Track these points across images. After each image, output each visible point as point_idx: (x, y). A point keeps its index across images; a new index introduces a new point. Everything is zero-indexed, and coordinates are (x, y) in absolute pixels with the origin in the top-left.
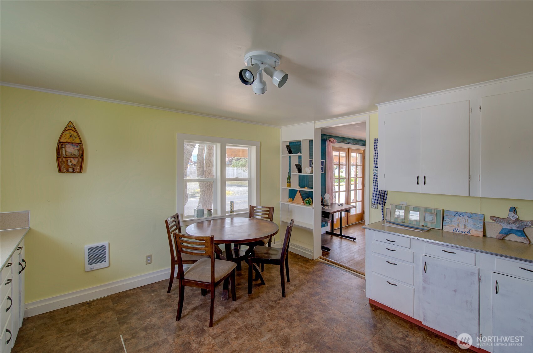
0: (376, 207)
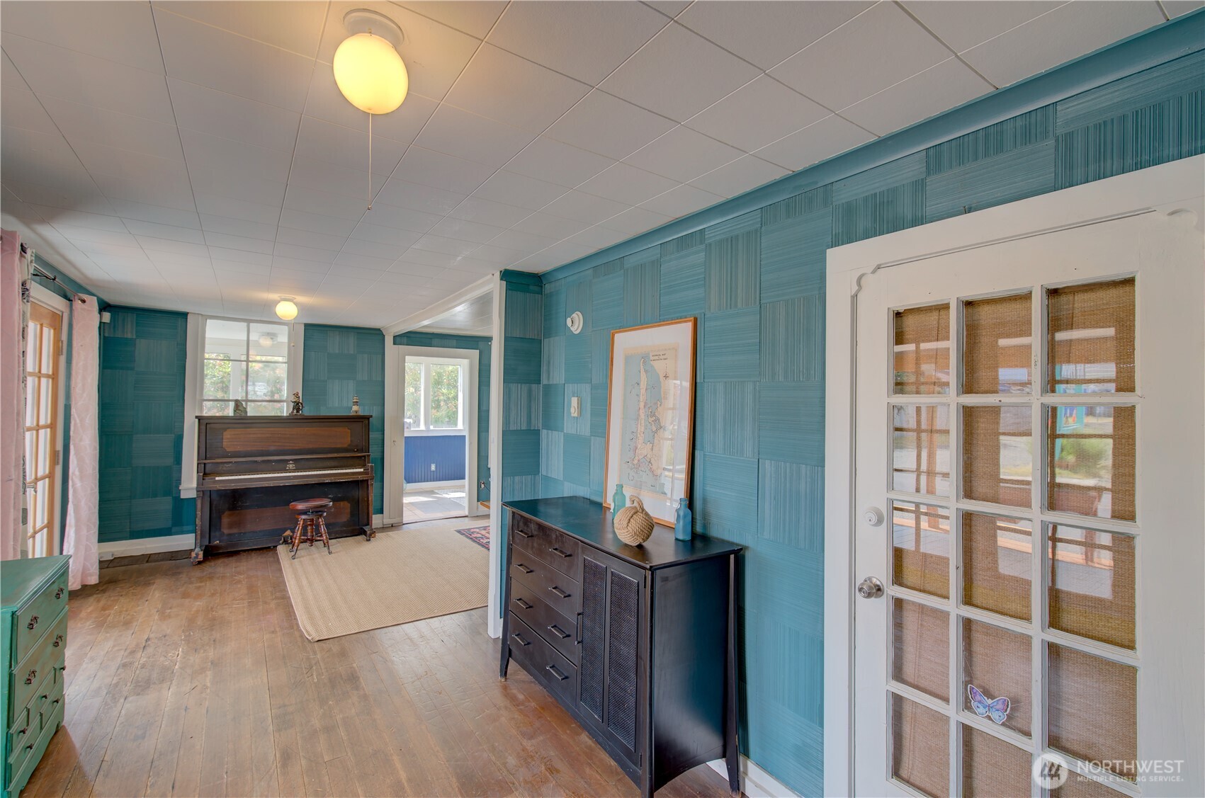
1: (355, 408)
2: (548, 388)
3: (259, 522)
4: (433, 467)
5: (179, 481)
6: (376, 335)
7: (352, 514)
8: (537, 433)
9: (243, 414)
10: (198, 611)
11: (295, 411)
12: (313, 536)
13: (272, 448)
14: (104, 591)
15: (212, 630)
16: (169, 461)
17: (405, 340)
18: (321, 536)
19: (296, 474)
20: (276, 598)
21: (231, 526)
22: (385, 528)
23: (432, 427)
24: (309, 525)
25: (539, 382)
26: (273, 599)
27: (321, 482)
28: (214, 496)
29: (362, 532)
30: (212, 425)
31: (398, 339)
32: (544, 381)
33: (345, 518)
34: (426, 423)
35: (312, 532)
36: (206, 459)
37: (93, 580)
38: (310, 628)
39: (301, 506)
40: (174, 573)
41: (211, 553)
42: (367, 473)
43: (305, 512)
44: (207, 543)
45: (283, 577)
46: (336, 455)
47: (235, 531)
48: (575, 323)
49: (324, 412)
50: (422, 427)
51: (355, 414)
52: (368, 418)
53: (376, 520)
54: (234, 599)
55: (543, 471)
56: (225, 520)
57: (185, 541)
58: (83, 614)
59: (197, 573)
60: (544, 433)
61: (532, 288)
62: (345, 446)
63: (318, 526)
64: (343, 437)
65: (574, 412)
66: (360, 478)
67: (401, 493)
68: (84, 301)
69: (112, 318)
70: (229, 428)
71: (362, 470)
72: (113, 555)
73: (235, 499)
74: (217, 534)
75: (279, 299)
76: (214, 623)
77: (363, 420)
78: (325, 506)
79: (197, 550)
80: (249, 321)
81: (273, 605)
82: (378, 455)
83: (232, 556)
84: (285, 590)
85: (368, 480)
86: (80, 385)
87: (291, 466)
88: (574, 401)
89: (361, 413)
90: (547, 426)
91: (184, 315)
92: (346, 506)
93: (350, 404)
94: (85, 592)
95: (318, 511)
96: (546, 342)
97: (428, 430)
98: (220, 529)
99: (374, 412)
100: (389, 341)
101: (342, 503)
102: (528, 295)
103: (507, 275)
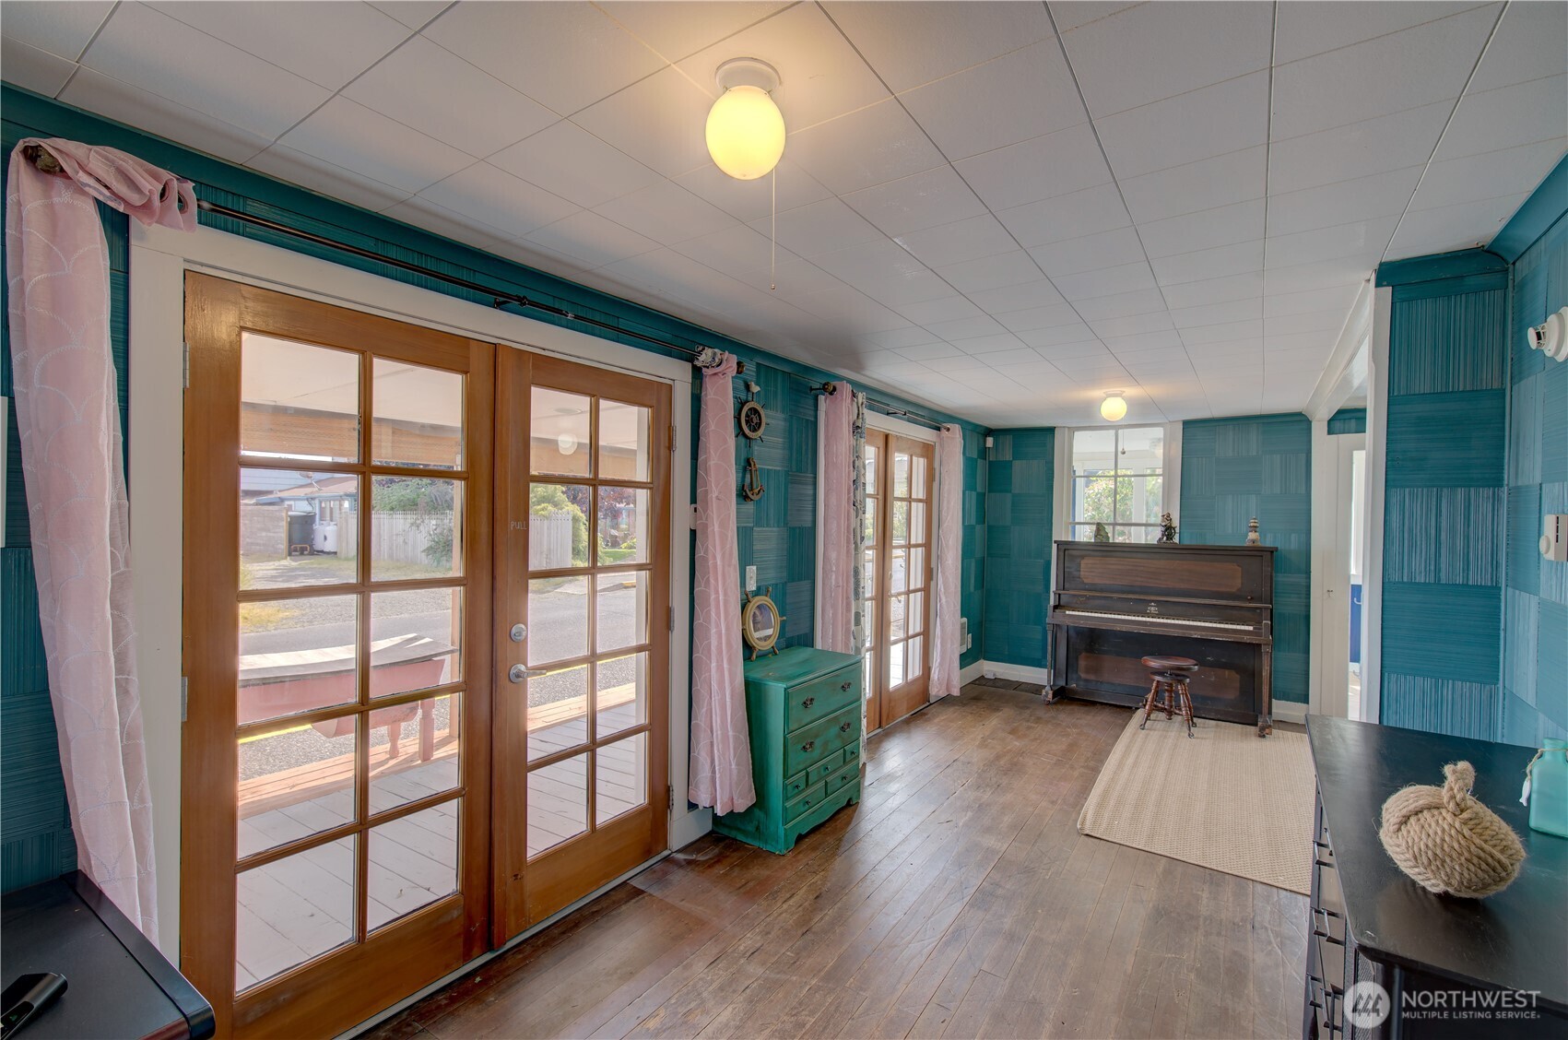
1: (1252, 536)
3: (1116, 675)
6: (1297, 422)
7: (1242, 690)
8: (1491, 593)
9: (1104, 540)
10: (1010, 750)
11: (1165, 538)
12: (1171, 707)
14: (964, 705)
15: (1005, 774)
18: (1180, 710)
19: (1158, 620)
20: (1087, 767)
21: (1088, 671)
24: (1167, 690)
26: (1082, 767)
27: (1187, 635)
28: (1072, 633)
29: (1253, 720)
30: (1070, 552)
31: (1336, 422)
33: (1231, 694)
35: (1170, 701)
36: (1064, 589)
37: (956, 692)
38: (1089, 816)
39: (1154, 663)
40: (1022, 706)
41: (1063, 696)
42: (1259, 635)
43: (1161, 673)
44: (1064, 684)
45: (1113, 745)
47: (1092, 677)
49: (1211, 541)
51: (1251, 544)
52: (1272, 552)
54: (1048, 752)
55: (1506, 679)
56: (1082, 663)
57: (1038, 676)
58: (936, 721)
59: (1041, 712)
60: (1508, 594)
62: (1234, 591)
63: (1177, 695)
64: (1232, 577)
65: (1546, 550)
66: (1246, 639)
67: (1344, 678)
68: (948, 430)
69: (995, 442)
70: (1086, 556)
71: (1251, 628)
72: (994, 675)
73: (1091, 641)
74: (1075, 676)
75: (1104, 395)
76: (1014, 768)
77: (1263, 557)
78: (1188, 669)
79: (1048, 688)
80: (1116, 428)
81: (1076, 774)
83: (1086, 705)
84: (1102, 762)
85: (1260, 645)
86: (945, 508)
87: (1153, 609)
88: (1549, 523)
89: (1262, 544)
90: (1515, 581)
91: (1051, 430)
92: (1233, 678)
93: (1247, 530)
94: (946, 701)
95: (1179, 675)
96: (1513, 392)
98: (1077, 672)
99: (1291, 543)
100: (1318, 428)
101: (1227, 672)
102: (1457, 299)
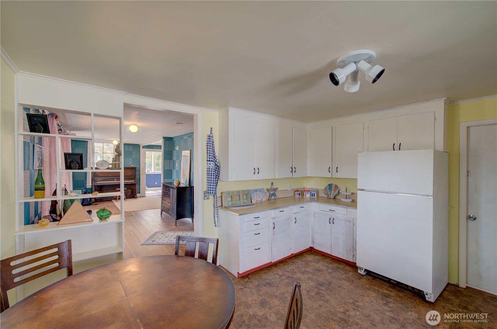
0: (208, 198)
1: (132, 165)
2: (174, 161)
4: (156, 183)
5: (86, 184)
6: (138, 146)
7: (132, 193)
8: (172, 170)
13: (110, 175)
16: (84, 179)
17: (146, 147)
19: (117, 182)
22: (140, 197)
23: (156, 171)
25: (172, 160)
28: (96, 186)
29: (134, 197)
31: (144, 147)
32: (173, 159)
33: (130, 193)
34: (154, 170)
36: (94, 178)
39: (118, 189)
42: (136, 182)
46: (127, 177)
48: (177, 148)
50: (153, 171)
52: (135, 168)
53: (138, 195)
55: (173, 178)
60: (173, 170)
61: (170, 140)
62: (130, 175)
65: (177, 166)
66: (134, 183)
67: (145, 190)
71: (134, 181)
73: (101, 188)
77: (134, 169)
80: (103, 143)
81: (114, 208)
82: (139, 178)
83: (101, 202)
84: (116, 206)
85: (136, 184)
87: (115, 180)
88: (177, 163)
89: (133, 167)
90: (173, 169)
91: (87, 142)
92: (130, 190)
93: (131, 164)
96: (173, 151)
97: (154, 172)
99: (137, 167)
100: (141, 147)
102: (169, 141)
103: (164, 138)
